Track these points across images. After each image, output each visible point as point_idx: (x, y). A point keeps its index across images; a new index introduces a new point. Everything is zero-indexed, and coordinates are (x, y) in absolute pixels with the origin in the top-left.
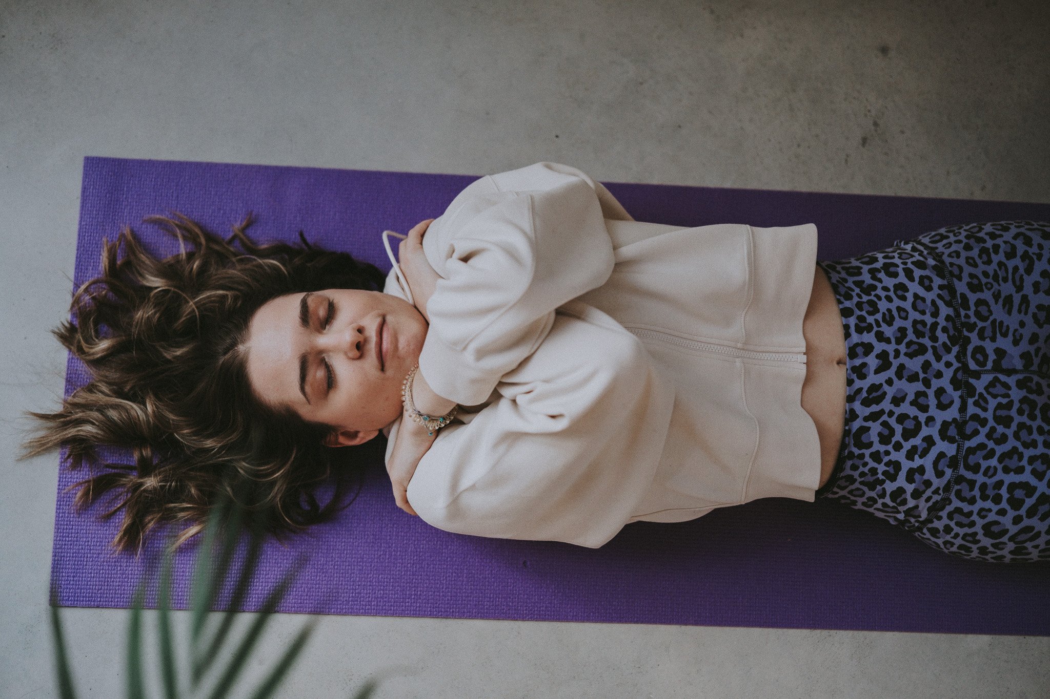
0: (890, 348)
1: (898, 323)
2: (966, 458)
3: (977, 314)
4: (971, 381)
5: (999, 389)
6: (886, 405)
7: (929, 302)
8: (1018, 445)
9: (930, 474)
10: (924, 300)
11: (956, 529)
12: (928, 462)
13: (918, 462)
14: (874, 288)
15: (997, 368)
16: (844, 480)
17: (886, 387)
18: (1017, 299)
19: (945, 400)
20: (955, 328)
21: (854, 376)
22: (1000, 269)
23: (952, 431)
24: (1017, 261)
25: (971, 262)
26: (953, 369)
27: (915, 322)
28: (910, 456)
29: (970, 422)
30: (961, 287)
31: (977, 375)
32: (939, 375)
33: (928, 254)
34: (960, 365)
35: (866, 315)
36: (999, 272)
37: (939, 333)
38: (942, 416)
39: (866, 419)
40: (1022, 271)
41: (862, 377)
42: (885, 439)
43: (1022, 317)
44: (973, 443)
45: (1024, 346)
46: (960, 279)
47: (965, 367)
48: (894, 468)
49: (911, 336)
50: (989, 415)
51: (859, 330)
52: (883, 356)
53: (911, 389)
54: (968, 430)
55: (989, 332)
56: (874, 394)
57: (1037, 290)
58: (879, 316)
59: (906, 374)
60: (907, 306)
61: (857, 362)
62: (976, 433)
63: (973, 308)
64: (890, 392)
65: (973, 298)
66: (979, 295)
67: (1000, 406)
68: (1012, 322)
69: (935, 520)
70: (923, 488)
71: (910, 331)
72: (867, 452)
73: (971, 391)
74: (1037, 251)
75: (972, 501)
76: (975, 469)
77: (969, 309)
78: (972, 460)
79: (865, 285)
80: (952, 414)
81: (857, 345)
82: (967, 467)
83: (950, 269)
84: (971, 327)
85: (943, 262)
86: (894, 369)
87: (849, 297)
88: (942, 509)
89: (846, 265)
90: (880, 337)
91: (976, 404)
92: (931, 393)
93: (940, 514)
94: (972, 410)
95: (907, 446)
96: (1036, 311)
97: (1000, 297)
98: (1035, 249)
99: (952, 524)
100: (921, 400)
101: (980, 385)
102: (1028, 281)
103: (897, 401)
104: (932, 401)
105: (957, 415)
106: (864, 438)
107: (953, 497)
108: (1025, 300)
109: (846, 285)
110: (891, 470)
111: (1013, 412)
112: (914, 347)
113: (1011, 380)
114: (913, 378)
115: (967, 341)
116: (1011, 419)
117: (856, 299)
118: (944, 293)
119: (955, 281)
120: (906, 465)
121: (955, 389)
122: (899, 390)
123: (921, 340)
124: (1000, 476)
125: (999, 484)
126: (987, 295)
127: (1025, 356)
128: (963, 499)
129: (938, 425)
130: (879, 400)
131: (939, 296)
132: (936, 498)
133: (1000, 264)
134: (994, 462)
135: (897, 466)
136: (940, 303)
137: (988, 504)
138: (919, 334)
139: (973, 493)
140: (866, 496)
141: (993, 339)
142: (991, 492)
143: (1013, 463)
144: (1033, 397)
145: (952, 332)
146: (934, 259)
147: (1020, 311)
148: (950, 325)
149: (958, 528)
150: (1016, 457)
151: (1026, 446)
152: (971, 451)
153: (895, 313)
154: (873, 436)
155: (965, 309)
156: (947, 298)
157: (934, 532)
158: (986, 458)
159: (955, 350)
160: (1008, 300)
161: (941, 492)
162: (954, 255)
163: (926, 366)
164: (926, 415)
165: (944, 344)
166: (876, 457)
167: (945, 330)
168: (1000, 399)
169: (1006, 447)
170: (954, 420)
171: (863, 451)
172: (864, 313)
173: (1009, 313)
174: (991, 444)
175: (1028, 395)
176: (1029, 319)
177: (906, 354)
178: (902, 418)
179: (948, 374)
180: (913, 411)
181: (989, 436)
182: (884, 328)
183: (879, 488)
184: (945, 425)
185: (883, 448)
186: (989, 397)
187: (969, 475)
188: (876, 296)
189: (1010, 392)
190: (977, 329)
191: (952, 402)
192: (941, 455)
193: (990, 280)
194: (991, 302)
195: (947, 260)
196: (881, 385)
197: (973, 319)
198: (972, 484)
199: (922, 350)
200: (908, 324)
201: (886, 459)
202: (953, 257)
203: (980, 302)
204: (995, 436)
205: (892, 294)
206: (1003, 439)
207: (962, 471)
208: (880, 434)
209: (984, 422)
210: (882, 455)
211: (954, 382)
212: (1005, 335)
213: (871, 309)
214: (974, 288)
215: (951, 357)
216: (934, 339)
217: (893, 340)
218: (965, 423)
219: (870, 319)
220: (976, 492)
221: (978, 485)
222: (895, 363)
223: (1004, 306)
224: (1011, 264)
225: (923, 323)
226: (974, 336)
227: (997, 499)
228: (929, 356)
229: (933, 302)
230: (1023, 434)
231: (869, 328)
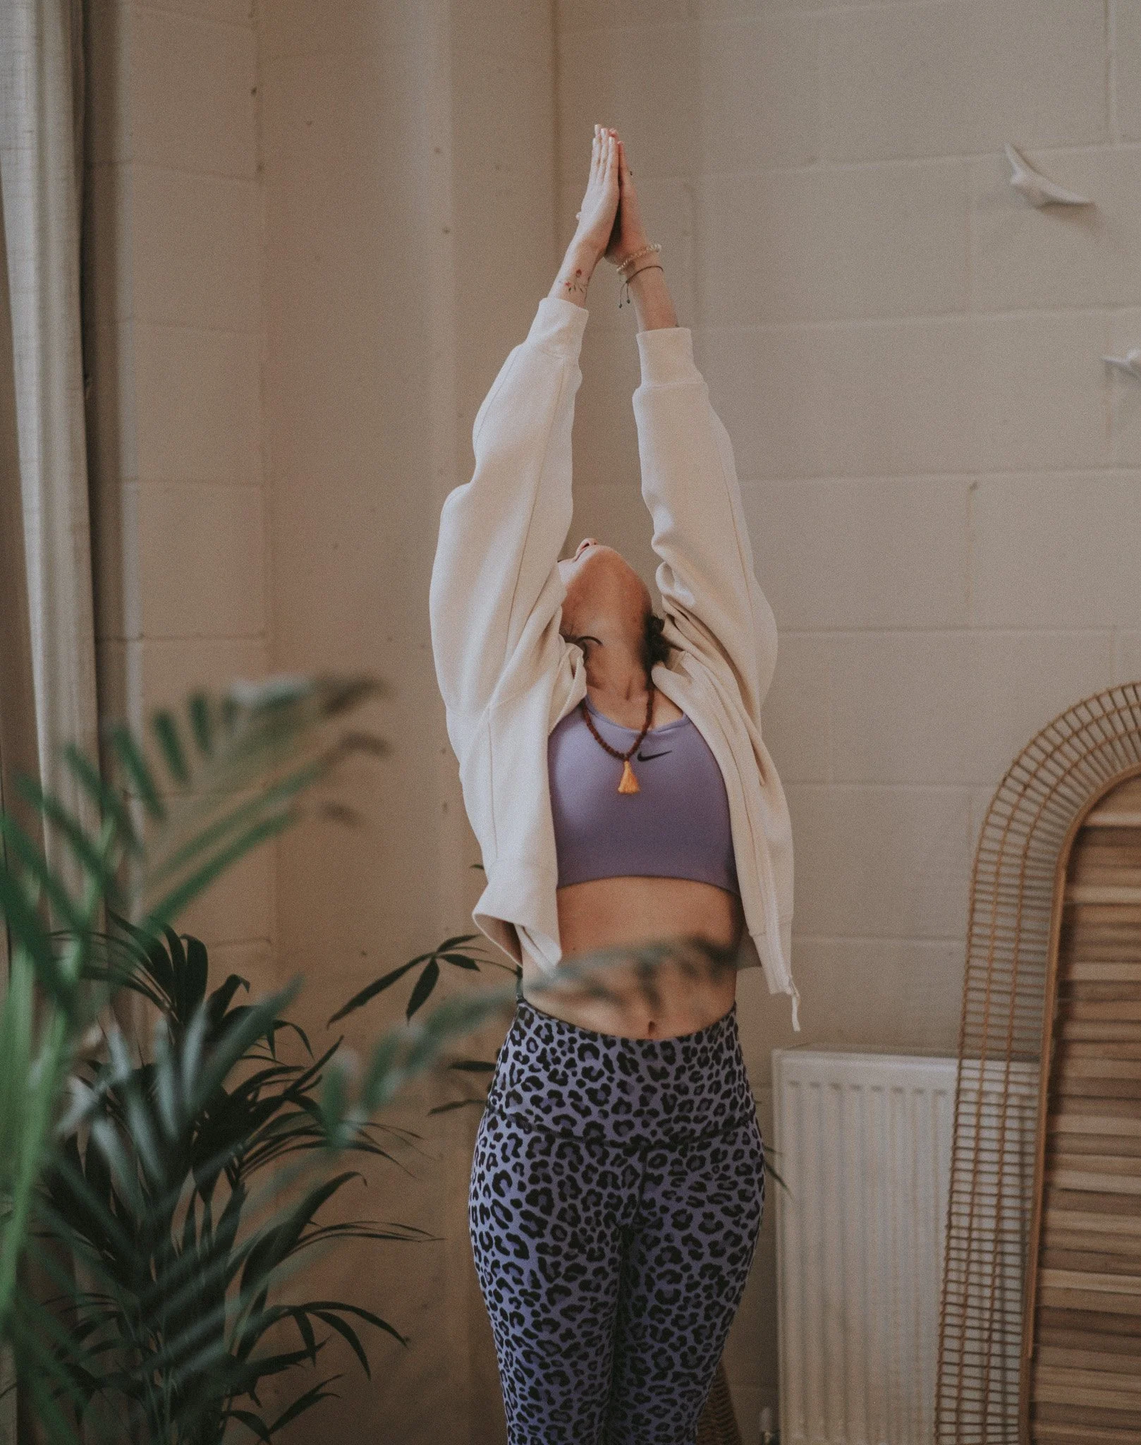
0: (671, 1080)
1: (692, 1086)
2: (570, 1144)
3: (693, 1158)
4: (638, 1154)
5: (629, 1178)
6: (619, 1075)
7: (705, 1113)
8: (584, 1194)
9: (556, 1112)
10: (708, 1109)
11: (499, 1145)
12: (568, 1110)
13: (568, 1101)
14: (718, 1063)
15: (647, 1177)
16: (548, 1034)
17: (635, 1076)
18: (701, 1196)
19: (623, 1129)
20: (684, 1138)
21: (645, 1047)
22: (731, 1183)
23: (594, 1133)
24: (736, 1199)
25: (738, 1155)
26: (650, 1137)
27: (691, 1102)
28: (573, 1094)
29: (601, 1150)
30: (716, 1143)
31: (642, 1159)
32: (645, 1125)
33: (746, 1113)
34: (653, 1143)
35: (697, 1057)
36: (728, 1181)
37: (682, 1124)
38: (608, 1124)
39: (606, 1056)
40: (726, 1204)
41: (645, 1055)
42: (587, 1072)
43: (686, 1199)
44: (584, 1152)
45: (660, 1201)
46: (723, 1141)
47: (651, 1148)
48: (561, 1079)
49: (681, 1099)
50: (608, 1167)
51: (685, 1050)
52: (664, 1073)
53: (633, 1099)
54: (595, 1148)
55: (677, 1168)
56: (629, 1065)
57: (705, 1215)
58: (697, 1068)
59: (648, 1094)
60: (706, 1095)
61: (658, 1050)
62: (592, 1155)
63: (698, 1154)
64: (631, 1080)
65: (707, 1154)
66: (708, 1160)
67: (615, 1177)
68: (684, 1191)
69: (506, 1121)
70: (543, 1105)
71: (685, 1098)
72: (575, 1056)
73: (629, 1152)
74: (742, 1222)
75: (530, 1155)
76: (561, 1155)
77: (698, 1150)
78: (568, 1151)
79: (719, 1053)
80: (610, 1134)
81: (673, 1049)
82: (561, 1147)
83: (732, 1132)
84: (683, 1154)
85: (738, 1125)
86: (653, 1083)
87: (710, 1039)
88: (519, 1126)
89: (734, 1036)
90: (681, 1070)
91: (618, 1156)
92: (630, 1117)
93: (514, 1125)
94: (613, 1152)
95: (582, 1092)
96: (688, 1213)
97: (706, 1179)
98: (743, 1221)
99: (504, 1140)
100: (623, 1108)
101: (634, 1161)
102: (716, 1209)
103: (622, 1086)
104: (622, 1118)
105: (608, 1138)
106: (588, 1054)
107: (534, 1134)
108: (700, 1204)
109: (719, 1037)
110: (559, 1077)
111: (610, 1189)
112: (671, 1102)
113: (635, 1190)
114: (644, 1101)
115: (673, 1150)
116: (604, 1187)
117: (709, 1046)
118: (711, 1129)
119: (721, 1137)
120: (565, 1091)
121: (631, 1138)
122: (633, 1088)
123: (677, 1109)
124: (556, 1179)
125: (548, 1179)
126: (708, 1167)
127: (652, 1203)
128: (531, 1145)
129: (599, 1121)
130: (624, 1069)
131: (710, 1122)
132: (531, 1119)
133: (735, 1184)
134: (567, 1171)
135: (563, 1082)
136: (706, 1122)
137: (528, 1172)
138: (682, 1107)
139: (538, 1155)
140: (529, 1054)
141: (671, 1173)
142: (540, 1172)
143: (568, 1190)
144: (622, 1209)
145: (682, 1135)
146: (740, 1118)
147: (690, 1197)
148: (687, 1133)
149: (501, 1146)
150: (573, 1192)
151: (584, 1201)
152: (576, 1150)
153: (699, 1083)
154: (590, 1062)
155: (698, 1146)
156: (709, 1130)
157: (493, 1124)
158: (571, 1163)
159: (667, 1140)
160: (701, 1187)
161: (538, 1123)
162: (746, 1139)
163: (654, 1113)
164: (610, 1111)
165: (672, 1129)
166: (570, 1064)
167: (684, 1129)
168: (621, 1178)
169: (580, 1182)
170: (604, 1136)
171: (576, 1052)
172: (699, 1054)
173: (691, 1188)
174: (582, 1168)
175: (623, 1205)
176: (682, 1205)
177: (665, 1095)
178: (606, 1089)
179: (646, 1133)
180: (613, 1099)
181: (589, 1167)
182: (688, 1073)
183: (540, 1066)
184: (600, 1128)
185: (579, 1070)
186: (623, 1167)
187: (555, 1148)
188: (712, 1065)
189: (626, 1187)
190: (681, 1158)
191: (620, 1134)
192: (573, 1123)
193: (721, 1171)
194: (702, 1171)
195: (741, 1130)
196: (637, 1071)
197: (689, 1154)
198: (546, 1152)
199: (668, 1110)
200: (691, 1096)
201: (569, 1072)
202: (743, 1137)
203: (703, 1160)
204: (590, 1172)
205: (714, 1079)
206: (587, 1180)
207: (558, 1141)
208: (591, 1068)
209: (602, 1162)
210: (573, 1069)
211: (637, 1139)
212: (673, 1184)
213: (702, 1060)
214: (715, 1154)
215: (660, 1135)
216: (677, 1120)
217: (677, 1082)
218: (602, 1145)
219: (694, 1061)
220: (539, 1158)
221: (545, 1158)
222: (657, 1085)
223: (697, 1183)
224: (734, 1194)
225: (690, 1110)
226: (676, 1155)
227: (533, 1180)
228: (663, 1116)
229: (705, 1118)
230: (592, 1199)
231: (687, 1060)
